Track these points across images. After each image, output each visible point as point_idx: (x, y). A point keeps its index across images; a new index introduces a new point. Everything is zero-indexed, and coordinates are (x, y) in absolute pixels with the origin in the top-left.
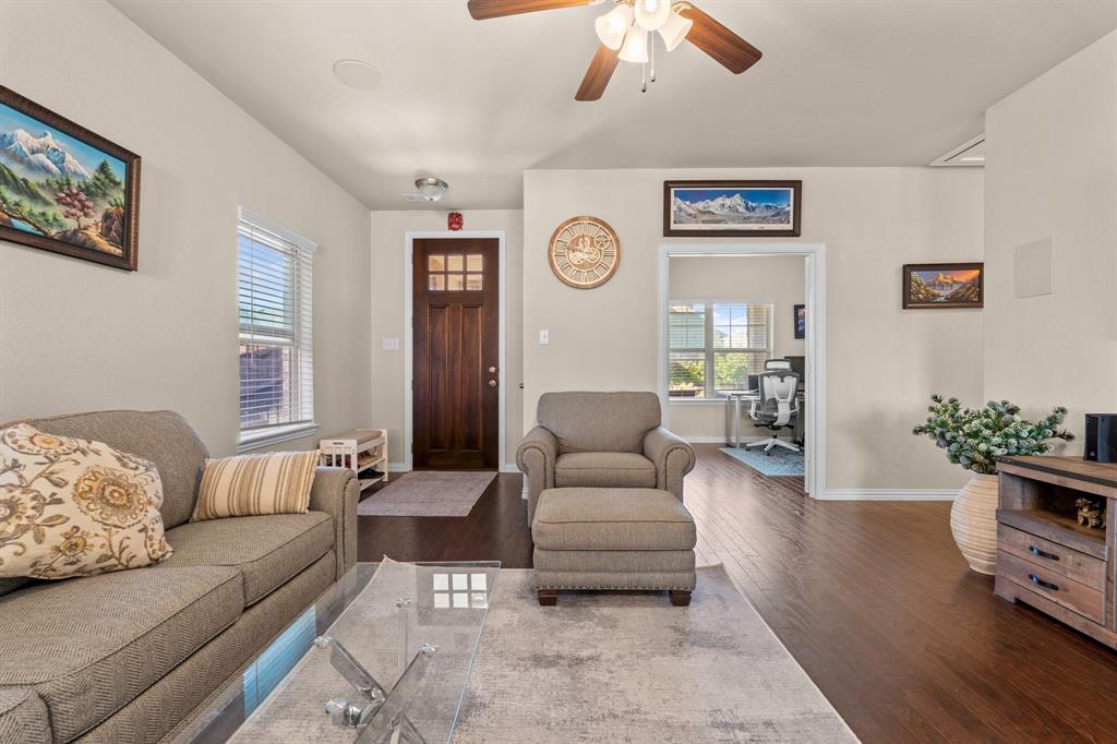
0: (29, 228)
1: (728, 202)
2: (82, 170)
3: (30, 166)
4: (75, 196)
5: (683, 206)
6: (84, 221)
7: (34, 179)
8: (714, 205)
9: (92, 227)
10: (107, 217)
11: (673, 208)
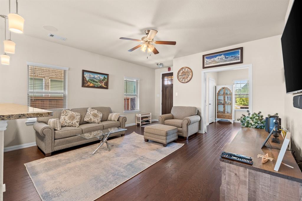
0: (96, 86)
1: (220, 57)
2: (102, 78)
3: (97, 79)
4: (101, 81)
5: (208, 60)
6: (102, 84)
7: (97, 80)
8: (216, 59)
9: (103, 84)
10: (105, 83)
11: (205, 61)
